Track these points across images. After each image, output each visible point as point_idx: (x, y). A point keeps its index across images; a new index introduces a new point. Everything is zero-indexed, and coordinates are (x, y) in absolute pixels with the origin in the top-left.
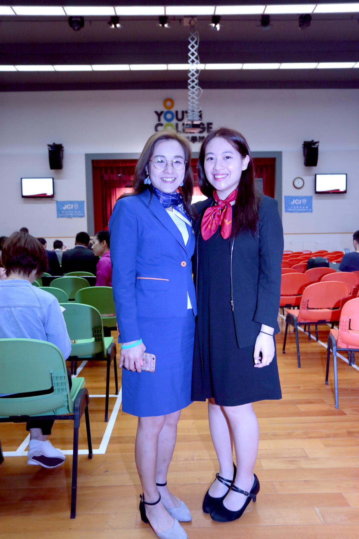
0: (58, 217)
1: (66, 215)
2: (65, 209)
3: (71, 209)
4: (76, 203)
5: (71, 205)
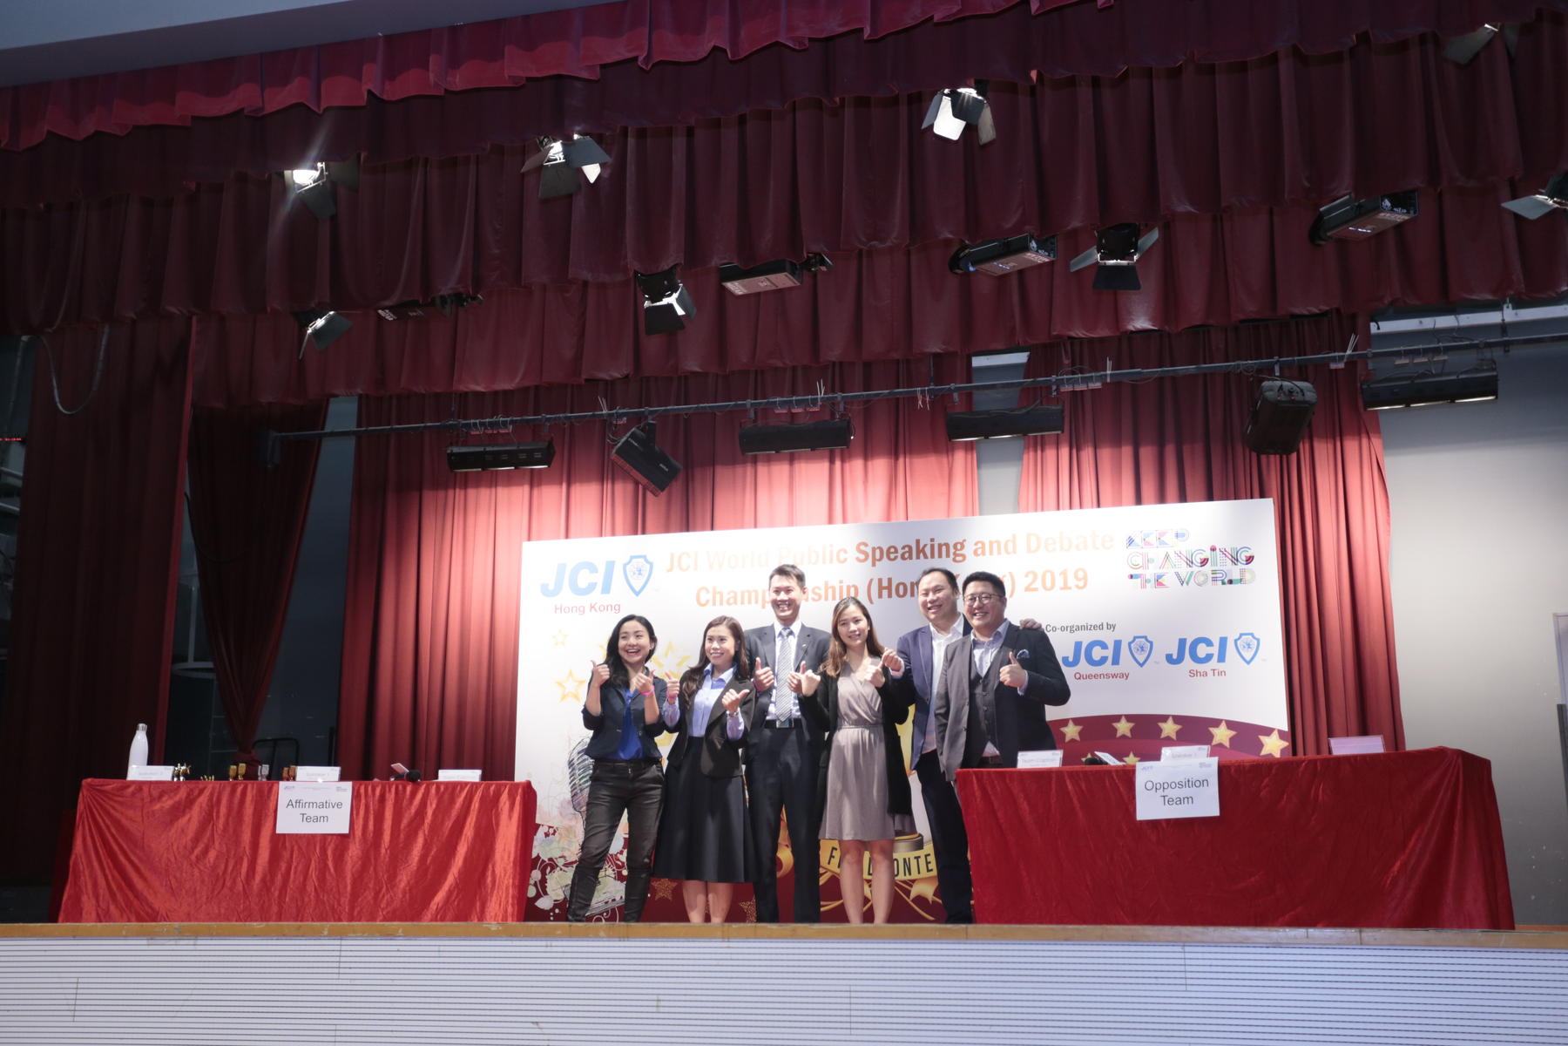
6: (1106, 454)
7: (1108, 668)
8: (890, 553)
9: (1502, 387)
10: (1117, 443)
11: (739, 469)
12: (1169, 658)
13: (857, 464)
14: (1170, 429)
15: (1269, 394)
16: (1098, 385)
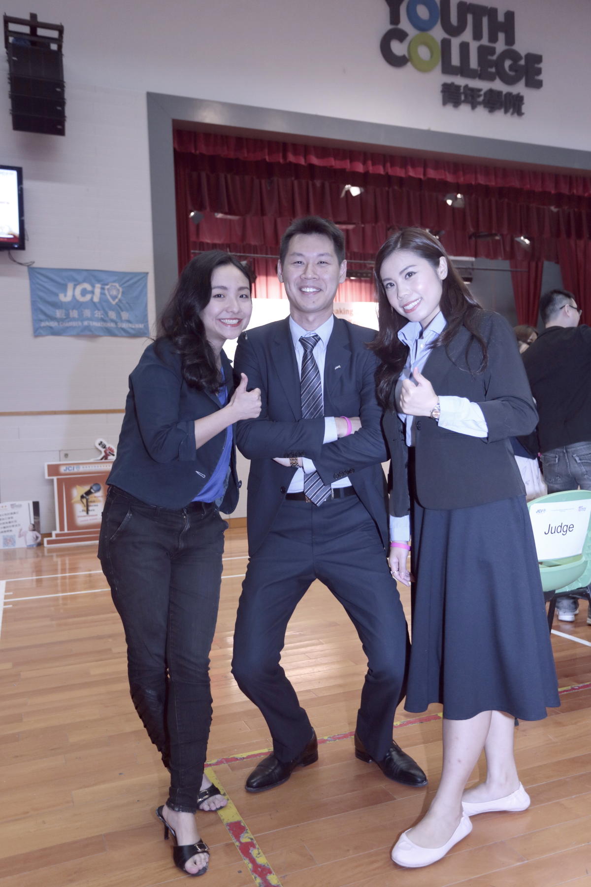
0: (38, 332)
1: (74, 324)
2: (69, 303)
3: (94, 303)
4: (114, 282)
5: (93, 286)
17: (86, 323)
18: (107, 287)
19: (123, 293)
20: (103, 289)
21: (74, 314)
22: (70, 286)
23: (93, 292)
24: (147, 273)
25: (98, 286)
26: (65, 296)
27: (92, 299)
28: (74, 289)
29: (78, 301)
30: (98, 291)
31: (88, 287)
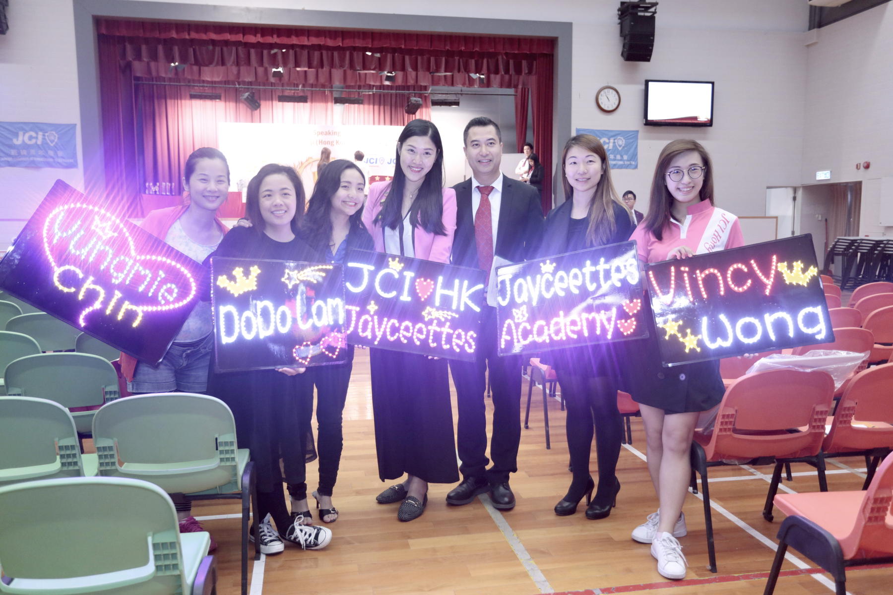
1: (24, 159)
2: (20, 145)
3: (38, 145)
4: (52, 131)
5: (37, 133)
6: (366, 106)
7: (374, 164)
8: (322, 133)
9: (460, 104)
10: (369, 104)
11: (267, 102)
12: (388, 163)
13: (302, 104)
14: (382, 101)
15: (413, 102)
16: (371, 93)
17: (32, 159)
18: (46, 134)
19: (59, 138)
20: (44, 135)
21: (24, 152)
22: (21, 133)
23: (37, 138)
24: (76, 125)
25: (40, 133)
26: (17, 140)
27: (36, 143)
28: (24, 135)
29: (26, 144)
30: (40, 137)
31: (33, 134)
